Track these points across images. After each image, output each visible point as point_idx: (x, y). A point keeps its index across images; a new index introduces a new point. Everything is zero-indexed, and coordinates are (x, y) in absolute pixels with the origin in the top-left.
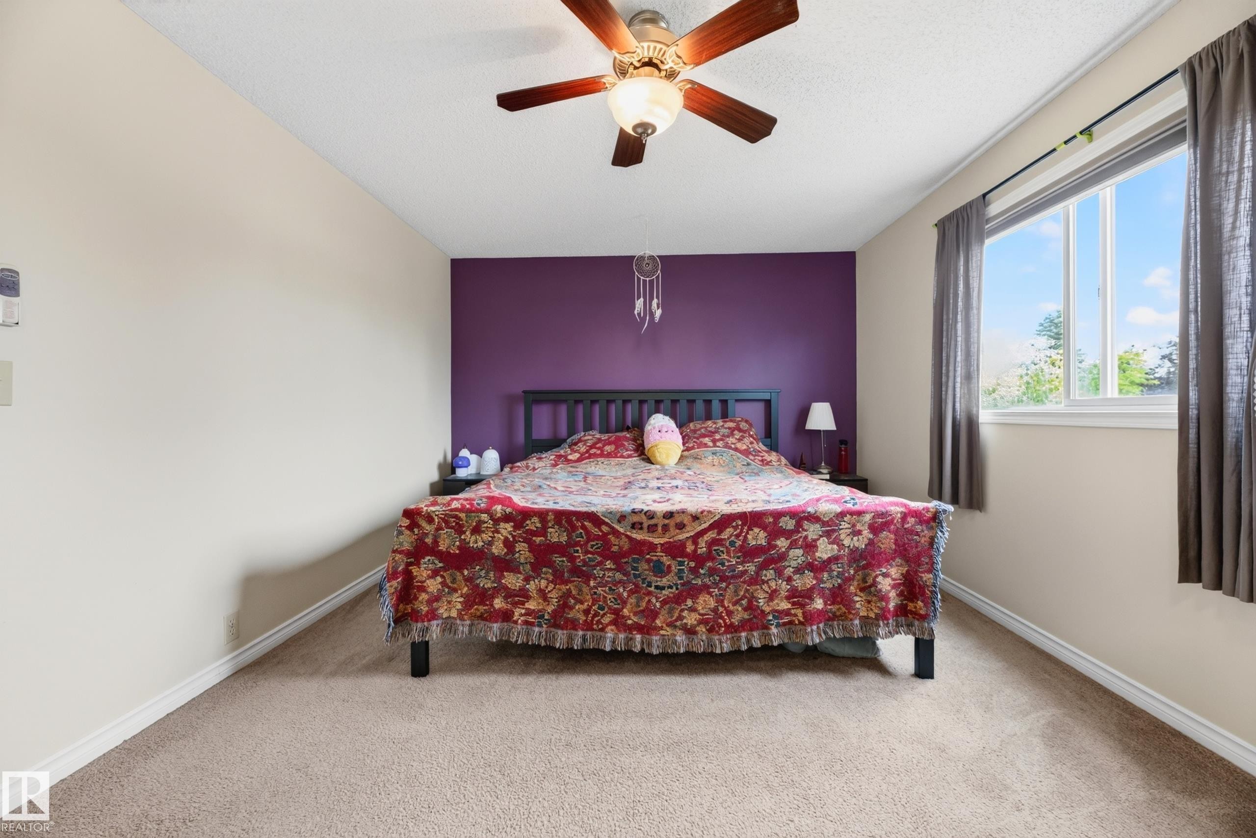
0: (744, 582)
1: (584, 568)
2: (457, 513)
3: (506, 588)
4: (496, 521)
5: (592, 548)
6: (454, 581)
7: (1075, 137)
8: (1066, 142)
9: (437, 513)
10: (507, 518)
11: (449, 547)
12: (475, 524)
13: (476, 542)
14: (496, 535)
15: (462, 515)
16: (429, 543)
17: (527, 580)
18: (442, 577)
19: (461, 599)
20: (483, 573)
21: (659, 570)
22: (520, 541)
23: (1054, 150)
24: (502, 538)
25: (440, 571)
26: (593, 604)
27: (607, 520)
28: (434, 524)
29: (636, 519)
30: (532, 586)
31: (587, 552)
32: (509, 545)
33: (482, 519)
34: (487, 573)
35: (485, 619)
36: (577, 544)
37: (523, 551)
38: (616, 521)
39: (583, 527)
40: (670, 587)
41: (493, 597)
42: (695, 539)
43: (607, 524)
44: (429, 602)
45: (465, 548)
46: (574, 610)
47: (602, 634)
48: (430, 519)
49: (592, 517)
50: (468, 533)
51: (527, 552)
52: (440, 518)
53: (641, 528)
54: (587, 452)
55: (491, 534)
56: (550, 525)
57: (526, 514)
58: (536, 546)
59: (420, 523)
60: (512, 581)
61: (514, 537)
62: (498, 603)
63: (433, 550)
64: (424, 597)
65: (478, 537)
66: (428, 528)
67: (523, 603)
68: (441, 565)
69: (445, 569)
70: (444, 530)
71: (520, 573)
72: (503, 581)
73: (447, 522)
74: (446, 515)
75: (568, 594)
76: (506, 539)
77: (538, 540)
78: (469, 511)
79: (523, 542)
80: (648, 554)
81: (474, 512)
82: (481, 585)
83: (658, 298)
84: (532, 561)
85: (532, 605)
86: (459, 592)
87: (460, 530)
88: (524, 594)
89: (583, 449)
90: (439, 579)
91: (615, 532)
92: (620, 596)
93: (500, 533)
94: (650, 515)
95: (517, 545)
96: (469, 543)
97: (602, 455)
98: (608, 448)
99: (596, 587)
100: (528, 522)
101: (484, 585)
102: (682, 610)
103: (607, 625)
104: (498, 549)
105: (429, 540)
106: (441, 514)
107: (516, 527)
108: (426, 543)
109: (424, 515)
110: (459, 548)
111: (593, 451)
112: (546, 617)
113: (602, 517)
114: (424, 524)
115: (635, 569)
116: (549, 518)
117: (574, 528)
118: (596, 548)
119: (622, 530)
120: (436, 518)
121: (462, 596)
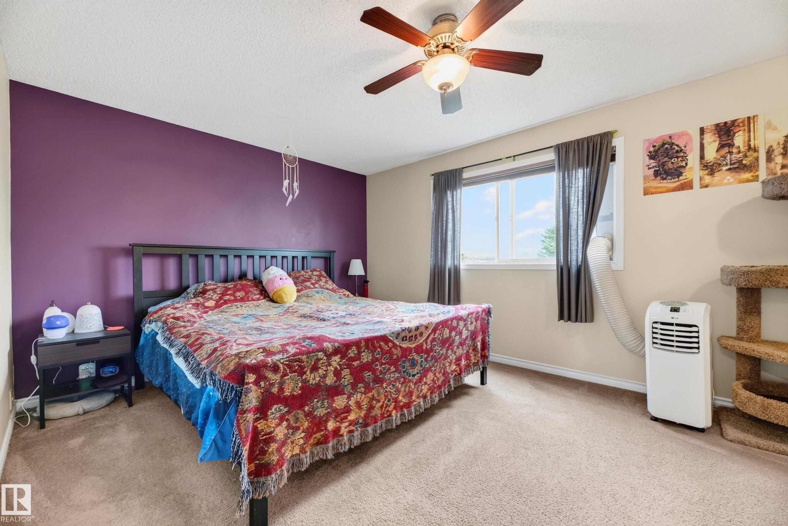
0: (442, 360)
1: (381, 376)
2: (300, 357)
3: (335, 410)
4: (329, 356)
5: (384, 360)
6: (297, 419)
7: (511, 157)
8: (507, 158)
9: (282, 361)
10: (336, 352)
11: (293, 390)
12: (313, 362)
13: (313, 378)
14: (329, 368)
15: (304, 357)
16: (275, 393)
17: (349, 398)
18: (287, 420)
19: (303, 435)
20: (319, 405)
21: (413, 364)
22: (345, 368)
23: (501, 159)
24: (333, 369)
25: (285, 416)
26: (385, 400)
27: (391, 339)
28: (280, 373)
29: (403, 334)
30: (352, 402)
31: (382, 364)
32: (337, 373)
33: (319, 356)
34: (323, 404)
35: (321, 443)
36: (377, 360)
37: (347, 377)
38: (394, 338)
39: (380, 347)
40: (418, 373)
41: (326, 421)
42: (426, 340)
43: (391, 341)
44: (279, 450)
45: (306, 386)
46: (376, 409)
47: (390, 418)
48: (275, 368)
49: (384, 338)
50: (308, 372)
51: (349, 376)
52: (285, 365)
53: (406, 340)
54: (220, 298)
55: (324, 368)
56: (363, 350)
57: (348, 345)
58: (355, 368)
59: (266, 374)
60: (340, 402)
61: (340, 365)
62: (331, 425)
63: (279, 399)
64: (274, 446)
65: (315, 373)
66: (274, 377)
67: (346, 418)
68: (286, 409)
69: (289, 412)
70: (288, 376)
71: (345, 394)
72: (334, 405)
73: (290, 367)
74: (289, 361)
75: (373, 398)
76: (336, 369)
77: (356, 364)
78: (308, 353)
79: (346, 368)
80: (409, 356)
81: (313, 352)
82: (318, 415)
83: (297, 181)
84: (352, 381)
85: (352, 417)
86: (301, 428)
87: (301, 373)
88: (347, 410)
89: (215, 297)
90: (285, 423)
91: (395, 346)
92: (397, 388)
93: (331, 366)
94: (410, 330)
95: (342, 372)
96: (309, 381)
97: (236, 300)
98: (240, 294)
99: (386, 387)
100: (350, 351)
101: (320, 415)
102: (422, 386)
103: (392, 411)
104: (330, 380)
105: (275, 390)
106: (286, 361)
107: (342, 358)
108: (273, 394)
109: (270, 366)
110: (302, 388)
111: (227, 297)
112: (360, 422)
113: (389, 337)
114: (270, 375)
115: (404, 367)
116: (362, 345)
117: (375, 348)
118: (387, 360)
119: (398, 344)
120: (281, 366)
121: (303, 432)
